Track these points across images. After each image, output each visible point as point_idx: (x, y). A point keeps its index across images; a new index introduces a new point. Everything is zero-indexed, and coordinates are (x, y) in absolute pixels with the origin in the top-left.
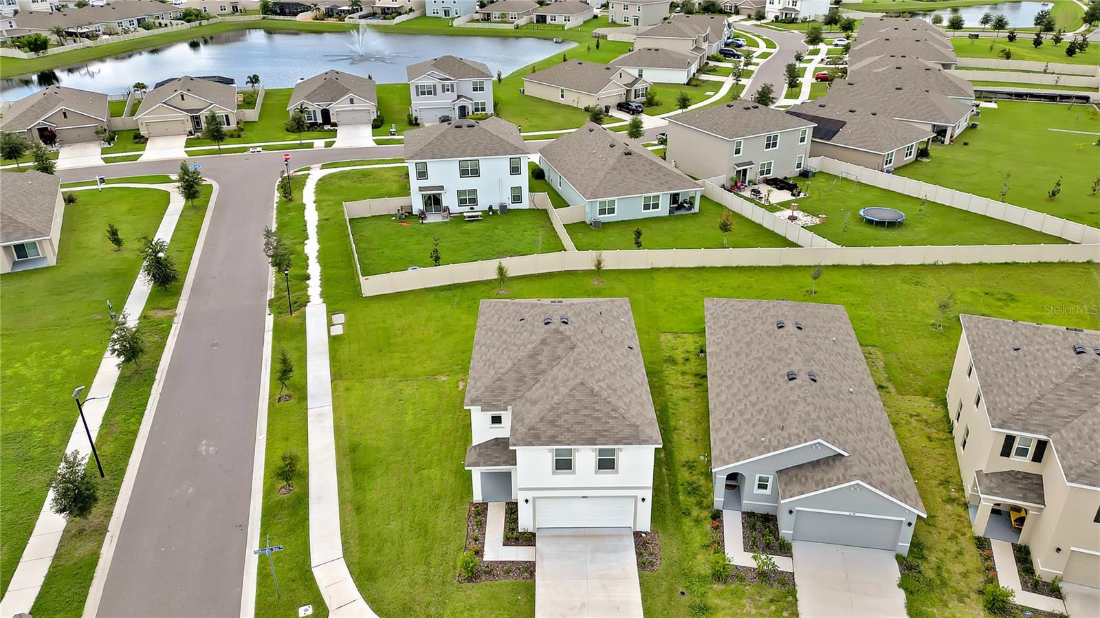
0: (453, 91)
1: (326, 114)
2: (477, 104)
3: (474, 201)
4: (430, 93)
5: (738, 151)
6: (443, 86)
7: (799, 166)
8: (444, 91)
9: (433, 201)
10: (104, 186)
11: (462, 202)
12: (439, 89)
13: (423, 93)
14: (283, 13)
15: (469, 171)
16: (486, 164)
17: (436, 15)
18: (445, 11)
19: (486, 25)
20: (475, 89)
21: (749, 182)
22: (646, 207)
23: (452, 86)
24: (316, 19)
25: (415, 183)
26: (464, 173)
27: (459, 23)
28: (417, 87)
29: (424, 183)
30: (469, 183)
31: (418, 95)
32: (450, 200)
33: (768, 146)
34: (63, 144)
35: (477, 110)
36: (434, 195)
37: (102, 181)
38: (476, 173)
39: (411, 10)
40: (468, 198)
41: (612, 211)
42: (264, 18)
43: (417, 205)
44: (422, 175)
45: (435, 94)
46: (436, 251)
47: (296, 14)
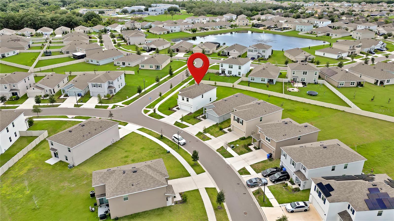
0: (257, 52)
1: (228, 53)
2: (263, 55)
3: (231, 73)
4: (251, 51)
5: (294, 74)
6: (255, 50)
7: (315, 81)
8: (255, 51)
9: (223, 72)
10: (178, 60)
11: (229, 73)
12: (254, 51)
13: (250, 51)
14: (257, 27)
15: (231, 67)
16: (234, 66)
17: (298, 30)
18: (301, 30)
19: (312, 36)
20: (263, 52)
21: (297, 82)
22: (262, 81)
23: (257, 50)
24: (264, 29)
25: (220, 68)
26: (230, 67)
27: (300, 34)
28: (249, 50)
29: (222, 68)
30: (230, 69)
31: (249, 51)
32: (226, 72)
33: (304, 74)
34: (180, 52)
35: (263, 57)
36: (224, 71)
37: (178, 59)
38: (232, 67)
39: (291, 28)
40: (230, 72)
41: (254, 80)
42: (251, 28)
43: (220, 72)
44: (222, 66)
45: (253, 52)
46: (210, 78)
47: (259, 27)
